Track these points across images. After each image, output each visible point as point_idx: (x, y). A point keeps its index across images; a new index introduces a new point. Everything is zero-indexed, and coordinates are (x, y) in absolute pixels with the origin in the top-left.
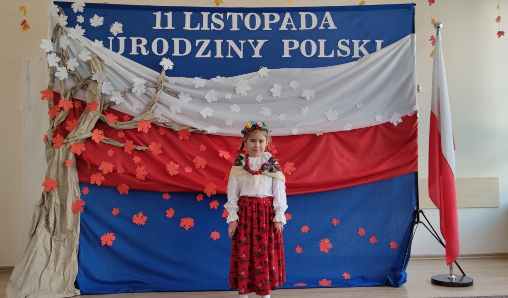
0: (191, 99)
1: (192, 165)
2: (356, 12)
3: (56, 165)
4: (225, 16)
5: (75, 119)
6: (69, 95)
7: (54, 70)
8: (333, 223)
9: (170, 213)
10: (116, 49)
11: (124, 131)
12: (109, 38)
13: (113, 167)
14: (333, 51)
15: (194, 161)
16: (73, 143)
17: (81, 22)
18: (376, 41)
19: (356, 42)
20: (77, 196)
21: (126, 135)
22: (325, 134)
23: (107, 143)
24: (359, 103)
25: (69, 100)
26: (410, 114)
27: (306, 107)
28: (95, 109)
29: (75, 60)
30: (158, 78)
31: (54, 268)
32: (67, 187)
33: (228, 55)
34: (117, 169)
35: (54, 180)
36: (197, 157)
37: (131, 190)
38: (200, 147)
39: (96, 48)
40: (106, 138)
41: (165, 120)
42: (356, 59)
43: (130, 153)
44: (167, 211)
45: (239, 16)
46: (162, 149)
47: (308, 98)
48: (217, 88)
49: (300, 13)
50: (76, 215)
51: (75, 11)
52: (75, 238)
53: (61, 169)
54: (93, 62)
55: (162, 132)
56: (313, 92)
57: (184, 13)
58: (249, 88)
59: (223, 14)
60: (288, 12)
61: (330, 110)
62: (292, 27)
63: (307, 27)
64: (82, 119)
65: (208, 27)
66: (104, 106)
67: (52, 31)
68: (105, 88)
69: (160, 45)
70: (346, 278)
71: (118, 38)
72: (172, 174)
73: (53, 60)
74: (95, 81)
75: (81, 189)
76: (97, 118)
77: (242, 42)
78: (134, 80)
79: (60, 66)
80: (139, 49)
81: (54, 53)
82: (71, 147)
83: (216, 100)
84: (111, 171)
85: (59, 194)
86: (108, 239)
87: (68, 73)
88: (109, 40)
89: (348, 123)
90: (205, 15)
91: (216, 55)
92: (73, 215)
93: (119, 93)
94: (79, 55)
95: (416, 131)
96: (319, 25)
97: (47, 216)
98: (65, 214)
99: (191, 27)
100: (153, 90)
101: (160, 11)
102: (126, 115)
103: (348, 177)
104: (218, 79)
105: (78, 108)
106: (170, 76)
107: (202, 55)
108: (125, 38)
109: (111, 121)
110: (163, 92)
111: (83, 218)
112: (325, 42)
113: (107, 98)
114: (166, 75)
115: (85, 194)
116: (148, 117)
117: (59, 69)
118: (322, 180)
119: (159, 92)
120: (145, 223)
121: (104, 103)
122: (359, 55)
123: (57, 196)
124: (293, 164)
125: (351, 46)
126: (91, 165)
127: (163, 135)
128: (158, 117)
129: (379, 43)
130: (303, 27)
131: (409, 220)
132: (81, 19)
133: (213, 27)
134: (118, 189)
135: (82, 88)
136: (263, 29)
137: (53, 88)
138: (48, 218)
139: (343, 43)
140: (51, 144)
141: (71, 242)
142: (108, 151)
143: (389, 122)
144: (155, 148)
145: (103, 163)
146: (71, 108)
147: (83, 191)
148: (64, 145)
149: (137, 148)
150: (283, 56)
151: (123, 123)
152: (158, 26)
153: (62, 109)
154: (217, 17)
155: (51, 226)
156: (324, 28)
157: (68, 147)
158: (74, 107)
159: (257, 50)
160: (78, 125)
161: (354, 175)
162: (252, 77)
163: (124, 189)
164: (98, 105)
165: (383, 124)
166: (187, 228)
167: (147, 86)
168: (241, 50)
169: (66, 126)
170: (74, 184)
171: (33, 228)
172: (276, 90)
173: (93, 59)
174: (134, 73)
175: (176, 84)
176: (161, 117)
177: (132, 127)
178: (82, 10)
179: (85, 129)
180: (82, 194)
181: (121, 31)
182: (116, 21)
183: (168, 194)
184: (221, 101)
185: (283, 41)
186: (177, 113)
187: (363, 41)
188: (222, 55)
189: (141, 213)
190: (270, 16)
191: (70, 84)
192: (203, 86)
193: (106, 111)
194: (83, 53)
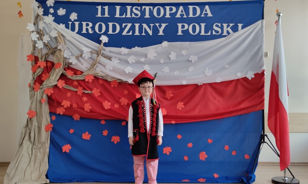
0: (119, 61)
1: (119, 103)
2: (225, 5)
3: (36, 102)
4: (141, 8)
5: (48, 73)
6: (44, 58)
7: (35, 43)
8: (208, 141)
9: (105, 133)
10: (73, 29)
11: (77, 81)
12: (69, 22)
13: (70, 103)
14: (210, 31)
15: (120, 100)
16: (46, 88)
17: (52, 13)
18: (238, 24)
19: (225, 25)
20: (48, 121)
21: (79, 83)
22: (204, 84)
23: (67, 88)
24: (226, 65)
25: (44, 61)
26: (260, 72)
27: (192, 67)
28: (60, 67)
29: (48, 36)
30: (98, 48)
31: (34, 166)
32: (42, 115)
33: (143, 33)
34: (73, 105)
35: (34, 111)
36: (122, 98)
37: (81, 118)
38: (124, 91)
39: (61, 29)
40: (66, 85)
41: (102, 74)
42: (225, 36)
43: (81, 95)
44: (103, 132)
45: (150, 9)
46: (101, 92)
47: (193, 61)
48: (136, 54)
49: (189, 6)
50: (48, 133)
51: (49, 6)
52: (47, 147)
53: (38, 104)
54: (59, 38)
55: (101, 82)
56: (197, 57)
57: (116, 6)
58: (156, 55)
59: (140, 7)
60: (181, 6)
61: (207, 69)
62: (184, 16)
63: (193, 15)
64: (52, 73)
65: (131, 16)
66: (65, 65)
67: (34, 18)
68: (66, 54)
69: (100, 27)
70: (215, 177)
71: (75, 22)
72: (106, 109)
73: (35, 36)
74: (60, 50)
75: (51, 117)
76: (61, 73)
77: (152, 25)
78: (84, 49)
79: (38, 40)
80: (87, 30)
81: (35, 32)
82: (44, 91)
83: (134, 62)
84: (69, 106)
85: (37, 120)
86: (67, 148)
87: (44, 44)
88: (69, 23)
89: (218, 77)
90: (129, 8)
91: (135, 33)
92: (46, 133)
93: (74, 57)
94: (51, 33)
95: (264, 83)
96: (201, 14)
97: (30, 133)
98: (41, 133)
99: (120, 15)
100: (95, 56)
101: (100, 5)
102: (79, 71)
103: (218, 112)
104: (136, 49)
105: (49, 66)
106: (106, 47)
107: (127, 33)
108: (79, 22)
109: (69, 75)
110: (101, 57)
111: (52, 135)
112: (205, 25)
113: (67, 60)
114: (104, 46)
115: (53, 120)
116: (92, 72)
117: (38, 42)
118: (201, 114)
119: (99, 57)
120: (90, 138)
121: (65, 63)
122: (227, 33)
123: (36, 121)
124: (183, 103)
125: (222, 28)
126: (57, 102)
127: (101, 83)
128: (98, 72)
129: (240, 25)
130: (191, 15)
131: (258, 141)
132: (52, 11)
133: (133, 16)
134: (73, 117)
135: (52, 54)
136: (165, 17)
137: (34, 54)
138: (30, 135)
139: (217, 26)
140: (33, 89)
141: (44, 150)
142: (68, 93)
143: (246, 77)
144: (96, 92)
145: (64, 101)
146: (45, 67)
147: (52, 118)
148: (40, 89)
149: (85, 92)
150: (178, 34)
151: (77, 76)
152: (99, 15)
153: (39, 67)
154: (137, 9)
155: (32, 139)
156: (204, 16)
157: (43, 91)
158: (47, 66)
159: (161, 30)
160: (49, 77)
161: (222, 111)
162: (157, 47)
163: (77, 117)
164: (61, 65)
165: (242, 79)
166: (115, 143)
167: (91, 52)
168: (151, 30)
169: (42, 77)
170: (47, 113)
171: (21, 140)
172: (173, 56)
173: (59, 36)
174: (84, 45)
175: (110, 52)
176: (100, 73)
177: (82, 78)
178: (52, 5)
179: (53, 79)
180: (51, 119)
181: (76, 18)
182: (73, 12)
183: (104, 121)
184: (138, 63)
185: (178, 24)
186: (110, 70)
187: (230, 24)
188: (139, 33)
189: (87, 132)
190: (170, 8)
191: (45, 51)
192: (126, 53)
193: (67, 68)
194: (53, 32)
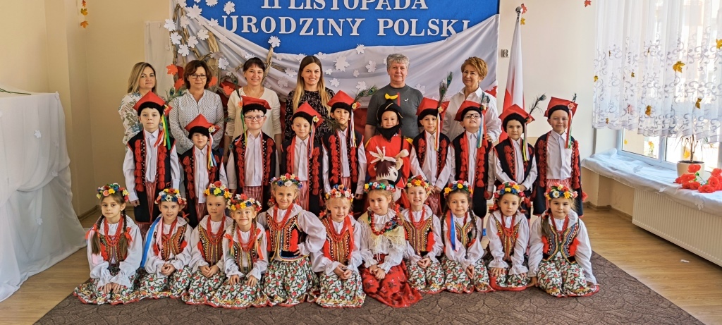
7: (176, 48)
12: (223, 17)
14: (424, 30)
17: (198, 2)
18: (463, 21)
29: (195, 38)
30: (267, 54)
33: (329, 33)
39: (213, 27)
42: (445, 38)
54: (210, 40)
58: (347, 65)
62: (387, 7)
63: (400, 7)
65: (311, 7)
66: (221, 79)
67: (173, 11)
68: (222, 64)
69: (268, 23)
71: (231, 17)
73: (176, 39)
74: (213, 58)
77: (342, 21)
80: (250, 27)
81: (176, 32)
87: (189, 50)
91: (318, 32)
94: (198, 34)
96: (412, 4)
99: (296, 6)
106: (277, 52)
107: (306, 32)
108: (237, 17)
110: (272, 68)
112: (417, 22)
114: (274, 51)
117: (181, 46)
121: (221, 76)
122: (448, 34)
125: (440, 26)
129: (466, 23)
130: (397, 7)
136: (361, 9)
137: (176, 63)
139: (434, 23)
150: (378, 34)
152: (266, 6)
156: (416, 8)
159: (355, 28)
162: (350, 53)
168: (340, 28)
172: (371, 67)
173: (210, 37)
174: (246, 50)
175: (283, 60)
181: (233, 10)
182: (229, 1)
185: (378, 19)
187: (452, 21)
188: (324, 33)
193: (223, 83)
194: (201, 31)
